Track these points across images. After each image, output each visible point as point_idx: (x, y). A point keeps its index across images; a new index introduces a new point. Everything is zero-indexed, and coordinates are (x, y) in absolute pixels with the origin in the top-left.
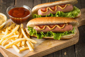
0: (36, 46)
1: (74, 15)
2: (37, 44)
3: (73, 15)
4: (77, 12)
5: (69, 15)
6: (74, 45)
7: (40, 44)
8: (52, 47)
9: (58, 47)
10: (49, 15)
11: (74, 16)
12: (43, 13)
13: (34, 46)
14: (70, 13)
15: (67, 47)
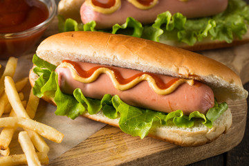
0: (61, 151)
1: (229, 30)
2: (64, 143)
3: (224, 30)
4: (245, 19)
5: (208, 33)
6: (225, 155)
7: (78, 147)
8: (128, 159)
9: (151, 159)
10: (125, 26)
11: (231, 36)
12: (101, 14)
13: (51, 152)
14: (214, 23)
15: (195, 161)
